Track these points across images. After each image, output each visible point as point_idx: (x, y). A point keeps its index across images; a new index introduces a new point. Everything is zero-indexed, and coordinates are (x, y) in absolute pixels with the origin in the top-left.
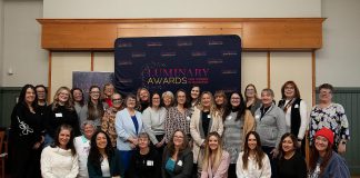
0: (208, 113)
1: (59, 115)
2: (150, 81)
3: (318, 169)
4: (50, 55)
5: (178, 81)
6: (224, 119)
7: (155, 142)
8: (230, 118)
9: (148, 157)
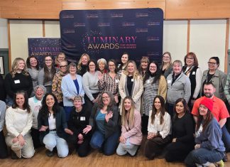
0: (132, 77)
1: (17, 82)
2: (90, 46)
3: (201, 129)
4: (9, 23)
5: (112, 46)
6: (144, 82)
7: (92, 98)
8: (148, 81)
9: (81, 114)
